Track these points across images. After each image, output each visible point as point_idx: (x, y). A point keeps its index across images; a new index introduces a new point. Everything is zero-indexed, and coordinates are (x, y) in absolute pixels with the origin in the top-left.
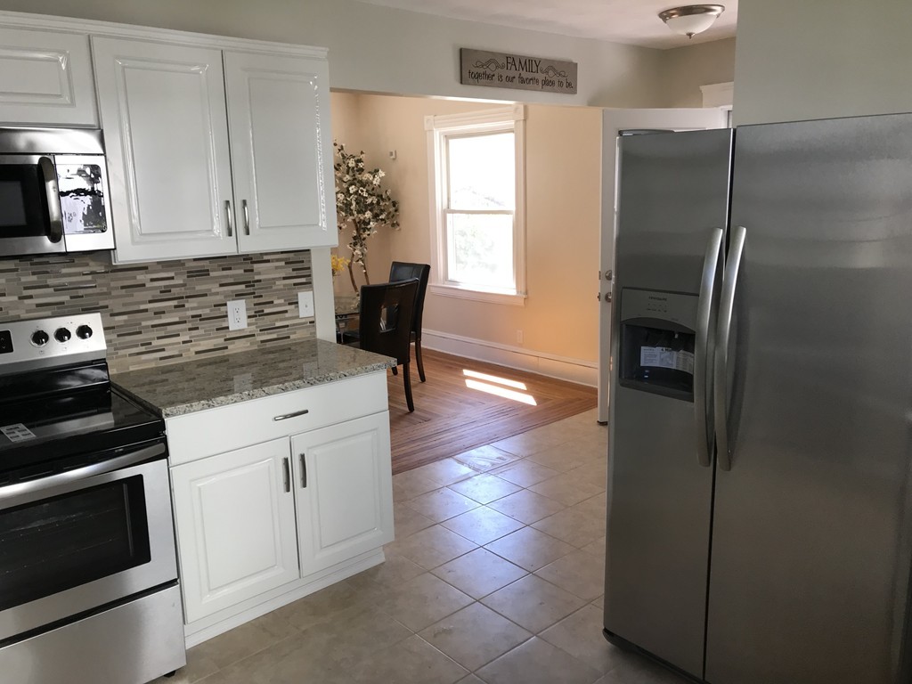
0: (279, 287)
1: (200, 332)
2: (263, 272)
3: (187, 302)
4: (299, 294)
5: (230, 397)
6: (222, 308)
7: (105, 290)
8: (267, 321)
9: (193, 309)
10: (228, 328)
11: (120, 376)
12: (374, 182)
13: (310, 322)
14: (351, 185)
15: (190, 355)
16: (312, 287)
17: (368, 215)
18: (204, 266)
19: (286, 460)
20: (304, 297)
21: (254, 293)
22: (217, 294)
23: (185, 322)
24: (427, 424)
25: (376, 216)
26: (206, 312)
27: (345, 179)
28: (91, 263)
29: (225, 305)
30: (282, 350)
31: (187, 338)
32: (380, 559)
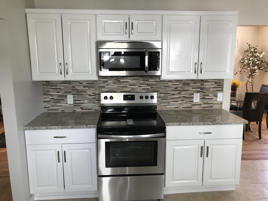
0: (211, 90)
1: (185, 101)
2: (207, 85)
3: (182, 92)
4: (218, 93)
5: (186, 123)
6: (192, 95)
7: (159, 86)
8: (206, 101)
9: (183, 94)
10: (193, 101)
11: (161, 111)
12: (260, 56)
13: (221, 103)
14: (251, 57)
15: (181, 108)
16: (223, 91)
17: (256, 67)
18: (188, 82)
19: (202, 147)
20: (220, 95)
21: (203, 92)
22: (191, 91)
23: (180, 98)
24: (265, 145)
25: (259, 68)
26: (187, 96)
27: (249, 55)
28: (157, 79)
29: (193, 94)
30: (209, 111)
31: (180, 103)
32: (233, 189)
